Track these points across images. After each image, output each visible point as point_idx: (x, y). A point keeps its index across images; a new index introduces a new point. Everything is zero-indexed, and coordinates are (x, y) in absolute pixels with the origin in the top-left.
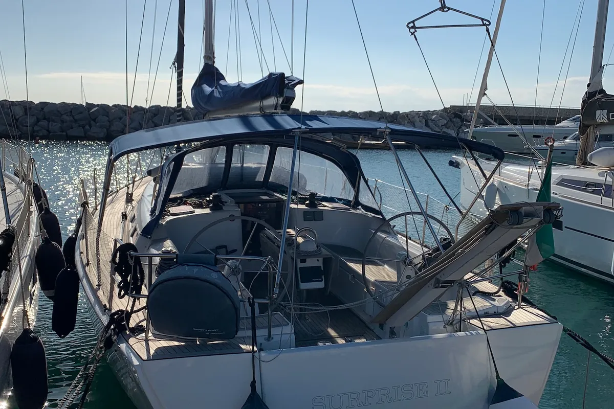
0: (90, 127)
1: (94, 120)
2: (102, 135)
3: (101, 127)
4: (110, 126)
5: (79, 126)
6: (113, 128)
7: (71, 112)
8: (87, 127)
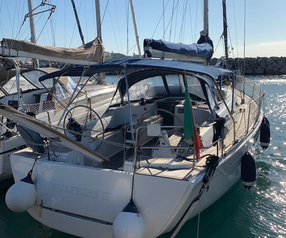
0: (257, 68)
1: (259, 65)
2: (261, 72)
3: (261, 68)
4: (266, 68)
5: (251, 68)
6: (267, 69)
7: (249, 62)
8: (255, 69)
